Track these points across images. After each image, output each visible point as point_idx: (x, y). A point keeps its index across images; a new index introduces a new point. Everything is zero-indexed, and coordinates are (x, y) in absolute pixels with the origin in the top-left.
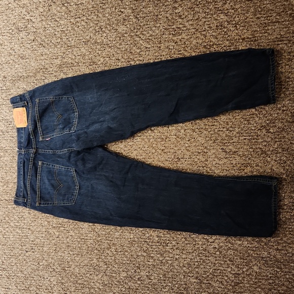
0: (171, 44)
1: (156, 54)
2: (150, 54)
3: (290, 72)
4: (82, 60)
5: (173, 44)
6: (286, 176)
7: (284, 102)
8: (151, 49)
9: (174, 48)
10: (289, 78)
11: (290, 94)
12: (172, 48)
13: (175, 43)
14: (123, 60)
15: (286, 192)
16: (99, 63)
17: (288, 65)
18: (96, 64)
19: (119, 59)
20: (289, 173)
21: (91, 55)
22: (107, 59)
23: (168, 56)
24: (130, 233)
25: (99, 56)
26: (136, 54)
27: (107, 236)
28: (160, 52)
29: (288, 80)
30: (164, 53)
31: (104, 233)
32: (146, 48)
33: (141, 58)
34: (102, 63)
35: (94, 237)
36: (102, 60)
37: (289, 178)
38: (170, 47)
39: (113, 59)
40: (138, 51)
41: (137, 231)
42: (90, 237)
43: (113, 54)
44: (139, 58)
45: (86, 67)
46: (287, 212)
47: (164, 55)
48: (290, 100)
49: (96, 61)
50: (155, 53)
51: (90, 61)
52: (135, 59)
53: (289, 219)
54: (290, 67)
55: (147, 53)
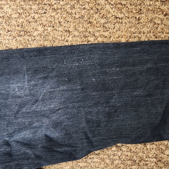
0: (157, 16)
1: (133, 30)
2: (123, 28)
4: (5, 26)
5: (162, 16)
8: (124, 21)
9: (162, 23)
12: (159, 22)
13: (165, 15)
14: (76, 33)
16: (36, 33)
18: (30, 36)
19: (69, 32)
21: (21, 20)
22: (50, 29)
23: (151, 34)
25: (36, 21)
26: (98, 25)
28: (139, 26)
30: (145, 30)
32: (117, 18)
33: (106, 34)
34: (40, 35)
36: (40, 28)
38: (156, 21)
39: (60, 29)
40: (103, 21)
43: (59, 22)
44: (104, 33)
45: (11, 38)
47: (144, 33)
49: (29, 29)
50: (130, 27)
51: (19, 28)
52: (97, 34)
55: (117, 26)
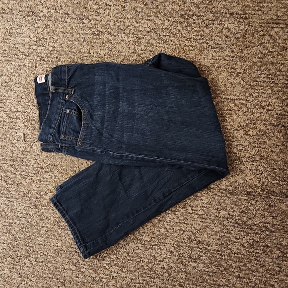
0: (139, 5)
1: (119, 15)
2: (111, 13)
3: (282, 64)
4: (18, 7)
5: (142, 6)
6: (261, 191)
7: (270, 100)
8: (112, 8)
9: (142, 11)
10: (280, 71)
11: (278, 91)
12: (140, 11)
13: (145, 5)
14: (74, 16)
15: (258, 210)
16: (41, 14)
17: (281, 54)
18: (37, 16)
19: (68, 14)
20: (264, 187)
21: (31, 3)
22: (53, 11)
23: (134, 20)
24: (58, 239)
25: (42, 5)
26: (92, 10)
27: (26, 240)
28: (124, 13)
29: (278, 73)
30: (129, 16)
31: (23, 236)
32: (107, 5)
33: (98, 18)
34: (45, 16)
35: (9, 241)
36: (45, 10)
37: (265, 193)
38: (138, 10)
39: (61, 12)
40: (95, 7)
41: (67, 238)
42: (4, 240)
43: (61, 6)
44: (96, 17)
45: (22, 17)
46: (256, 233)
47: (128, 19)
48: (277, 98)
49: (36, 10)
50: (117, 14)
51: (28, 10)
52: (90, 18)
53: (258, 242)
54: (283, 57)
55: (107, 11)
